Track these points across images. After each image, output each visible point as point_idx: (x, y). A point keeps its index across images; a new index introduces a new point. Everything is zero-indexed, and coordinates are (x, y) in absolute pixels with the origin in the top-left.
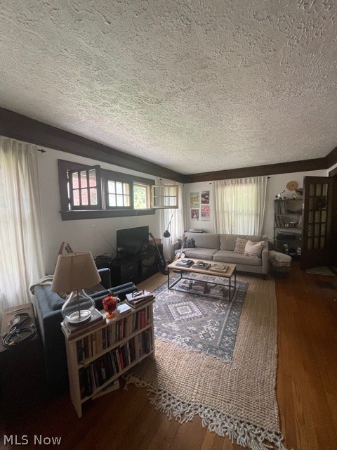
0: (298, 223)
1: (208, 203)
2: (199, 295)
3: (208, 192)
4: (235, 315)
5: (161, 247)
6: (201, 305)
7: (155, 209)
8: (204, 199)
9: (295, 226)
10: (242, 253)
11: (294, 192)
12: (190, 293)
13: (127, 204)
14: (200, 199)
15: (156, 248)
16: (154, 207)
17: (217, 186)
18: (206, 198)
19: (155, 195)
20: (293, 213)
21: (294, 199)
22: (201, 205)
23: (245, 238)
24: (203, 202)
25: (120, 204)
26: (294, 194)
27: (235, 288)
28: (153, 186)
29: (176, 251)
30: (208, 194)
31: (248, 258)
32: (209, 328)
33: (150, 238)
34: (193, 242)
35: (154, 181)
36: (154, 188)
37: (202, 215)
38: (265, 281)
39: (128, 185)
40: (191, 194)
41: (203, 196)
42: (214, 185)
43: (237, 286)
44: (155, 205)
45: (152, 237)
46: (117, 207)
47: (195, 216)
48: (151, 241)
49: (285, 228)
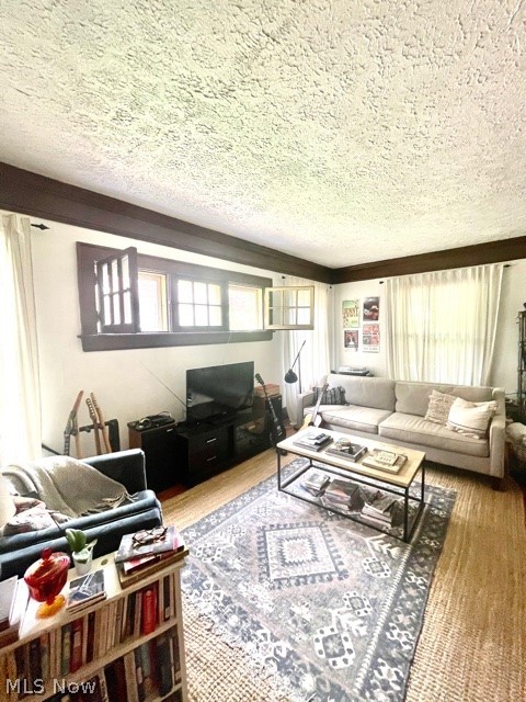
1: (377, 319)
2: (338, 514)
3: (377, 299)
4: (414, 586)
5: (277, 400)
6: (338, 543)
7: (272, 331)
8: (368, 312)
10: (443, 424)
12: (318, 505)
13: (216, 321)
14: (361, 310)
15: (267, 402)
16: (268, 327)
17: (395, 286)
18: (372, 309)
19: (271, 305)
22: (363, 323)
23: (451, 391)
24: (366, 317)
25: (201, 323)
27: (422, 504)
28: (268, 290)
29: (306, 410)
30: (377, 303)
31: (455, 436)
32: (344, 619)
33: (257, 384)
34: (342, 393)
35: (271, 280)
36: (271, 293)
37: (365, 342)
39: (219, 287)
40: (345, 302)
41: (367, 306)
42: (389, 286)
43: (428, 500)
44: (271, 323)
45: (261, 382)
46: (195, 328)
47: (352, 343)
48: (258, 389)
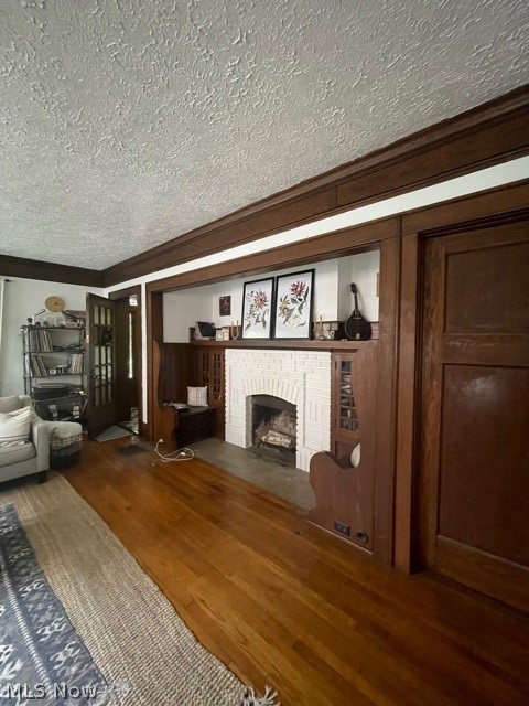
0: (70, 366)
4: (34, 592)
9: (66, 372)
11: (60, 315)
20: (61, 350)
21: (63, 327)
26: (60, 319)
38: (45, 485)
49: (50, 376)
